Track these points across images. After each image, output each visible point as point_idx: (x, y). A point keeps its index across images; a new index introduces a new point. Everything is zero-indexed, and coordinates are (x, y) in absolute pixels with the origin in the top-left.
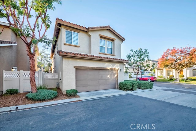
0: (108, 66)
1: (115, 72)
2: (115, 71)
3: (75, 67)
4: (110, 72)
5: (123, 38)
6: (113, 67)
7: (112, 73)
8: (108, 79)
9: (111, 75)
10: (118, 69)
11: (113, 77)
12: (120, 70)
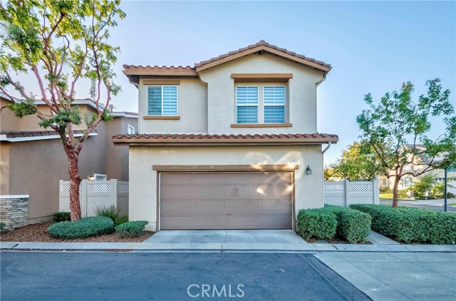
0: (257, 159)
1: (284, 177)
2: (287, 175)
3: (155, 168)
4: (268, 177)
5: (322, 64)
6: (275, 160)
7: (274, 180)
8: (260, 197)
9: (270, 185)
10: (297, 168)
11: (276, 193)
12: (302, 169)
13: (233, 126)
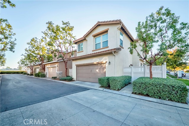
3: (76, 65)
4: (99, 66)
6: (100, 61)
7: (101, 67)
8: (97, 73)
9: (100, 69)
10: (106, 62)
11: (102, 72)
12: (108, 62)
13: (93, 51)
